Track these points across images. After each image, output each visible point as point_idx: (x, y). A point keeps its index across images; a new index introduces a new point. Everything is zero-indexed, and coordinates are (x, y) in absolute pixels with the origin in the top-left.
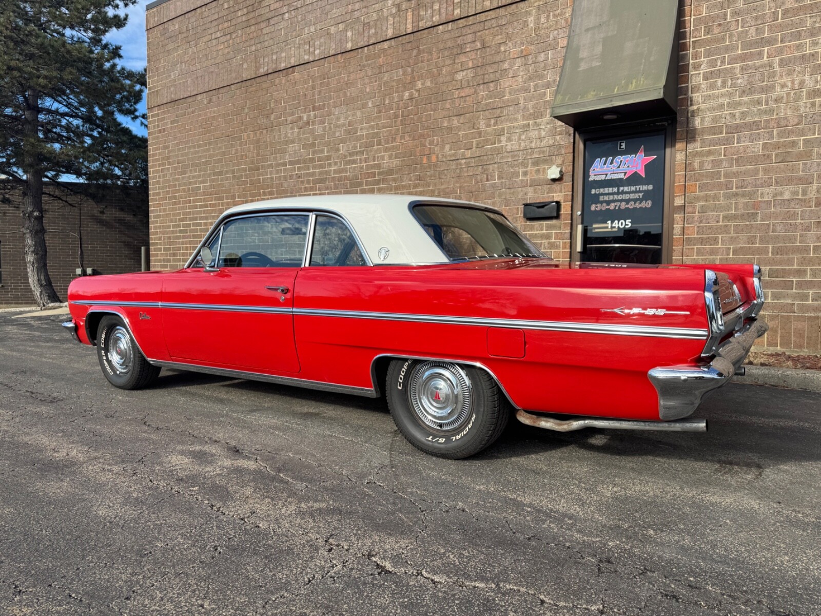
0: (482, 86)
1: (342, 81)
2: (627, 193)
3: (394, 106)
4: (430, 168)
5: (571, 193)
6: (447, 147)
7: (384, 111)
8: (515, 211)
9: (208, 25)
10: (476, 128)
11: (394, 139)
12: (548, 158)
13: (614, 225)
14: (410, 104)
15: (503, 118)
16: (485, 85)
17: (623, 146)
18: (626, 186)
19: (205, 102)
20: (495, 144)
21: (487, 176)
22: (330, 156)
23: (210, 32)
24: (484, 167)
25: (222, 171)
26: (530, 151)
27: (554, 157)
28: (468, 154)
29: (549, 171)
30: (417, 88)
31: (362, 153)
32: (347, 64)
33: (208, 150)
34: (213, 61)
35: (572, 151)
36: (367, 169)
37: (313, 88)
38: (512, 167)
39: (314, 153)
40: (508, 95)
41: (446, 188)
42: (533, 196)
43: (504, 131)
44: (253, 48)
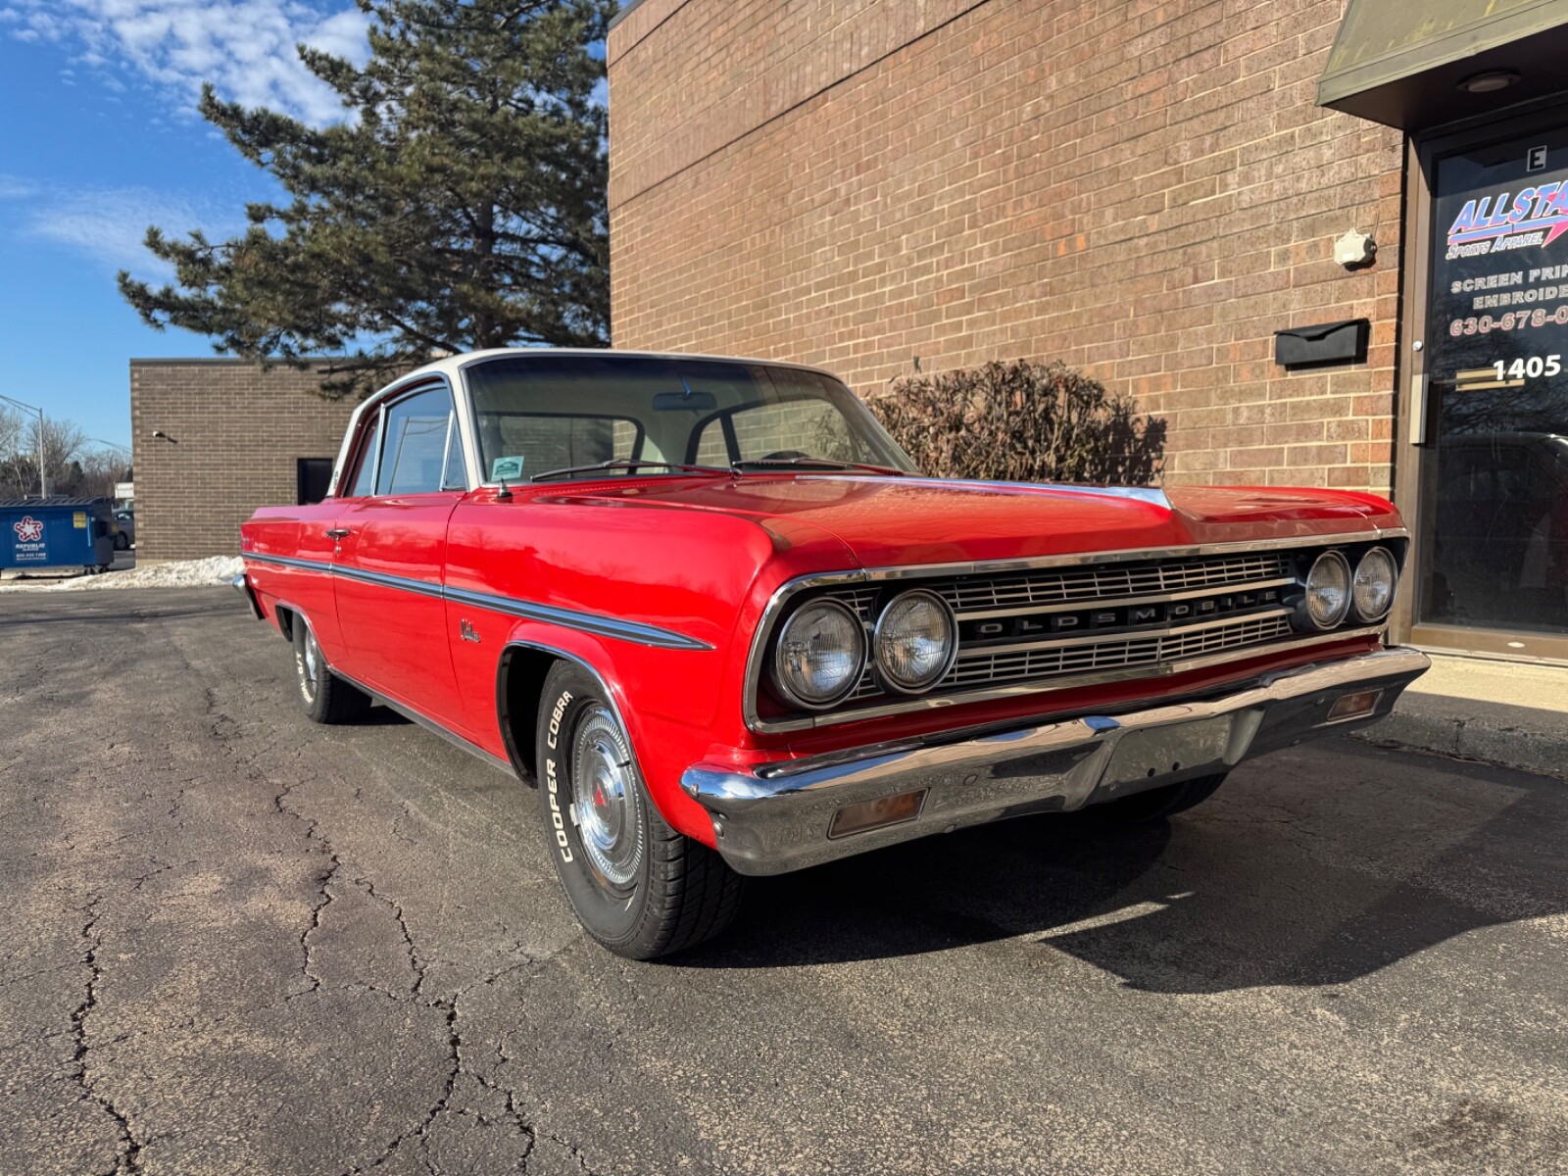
0: (1184, 64)
1: (907, 103)
2: (1549, 283)
3: (1003, 138)
4: (1073, 265)
5: (1396, 295)
6: (1109, 213)
7: (982, 153)
8: (1259, 348)
9: (694, 39)
10: (1171, 161)
11: (1001, 213)
12: (1338, 212)
13: (1511, 372)
14: (1034, 129)
15: (1232, 129)
16: (1192, 60)
17: (1542, 157)
18: (1547, 266)
19: (690, 186)
20: (1213, 192)
21: (1196, 270)
22: (884, 263)
23: (697, 49)
24: (1189, 250)
25: (713, 316)
26: (1295, 200)
27: (1354, 210)
28: (1154, 222)
29: (1338, 246)
30: (1048, 91)
31: (940, 248)
32: (917, 66)
33: (693, 277)
34: (701, 104)
35: (1398, 188)
36: (950, 282)
37: (858, 128)
38: (1253, 244)
39: (857, 260)
40: (1243, 72)
41: (1104, 308)
42: (1303, 311)
43: (1233, 162)
44: (762, 66)
